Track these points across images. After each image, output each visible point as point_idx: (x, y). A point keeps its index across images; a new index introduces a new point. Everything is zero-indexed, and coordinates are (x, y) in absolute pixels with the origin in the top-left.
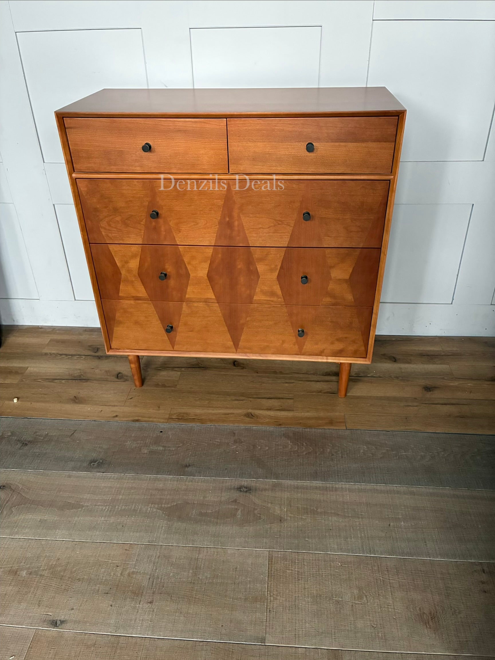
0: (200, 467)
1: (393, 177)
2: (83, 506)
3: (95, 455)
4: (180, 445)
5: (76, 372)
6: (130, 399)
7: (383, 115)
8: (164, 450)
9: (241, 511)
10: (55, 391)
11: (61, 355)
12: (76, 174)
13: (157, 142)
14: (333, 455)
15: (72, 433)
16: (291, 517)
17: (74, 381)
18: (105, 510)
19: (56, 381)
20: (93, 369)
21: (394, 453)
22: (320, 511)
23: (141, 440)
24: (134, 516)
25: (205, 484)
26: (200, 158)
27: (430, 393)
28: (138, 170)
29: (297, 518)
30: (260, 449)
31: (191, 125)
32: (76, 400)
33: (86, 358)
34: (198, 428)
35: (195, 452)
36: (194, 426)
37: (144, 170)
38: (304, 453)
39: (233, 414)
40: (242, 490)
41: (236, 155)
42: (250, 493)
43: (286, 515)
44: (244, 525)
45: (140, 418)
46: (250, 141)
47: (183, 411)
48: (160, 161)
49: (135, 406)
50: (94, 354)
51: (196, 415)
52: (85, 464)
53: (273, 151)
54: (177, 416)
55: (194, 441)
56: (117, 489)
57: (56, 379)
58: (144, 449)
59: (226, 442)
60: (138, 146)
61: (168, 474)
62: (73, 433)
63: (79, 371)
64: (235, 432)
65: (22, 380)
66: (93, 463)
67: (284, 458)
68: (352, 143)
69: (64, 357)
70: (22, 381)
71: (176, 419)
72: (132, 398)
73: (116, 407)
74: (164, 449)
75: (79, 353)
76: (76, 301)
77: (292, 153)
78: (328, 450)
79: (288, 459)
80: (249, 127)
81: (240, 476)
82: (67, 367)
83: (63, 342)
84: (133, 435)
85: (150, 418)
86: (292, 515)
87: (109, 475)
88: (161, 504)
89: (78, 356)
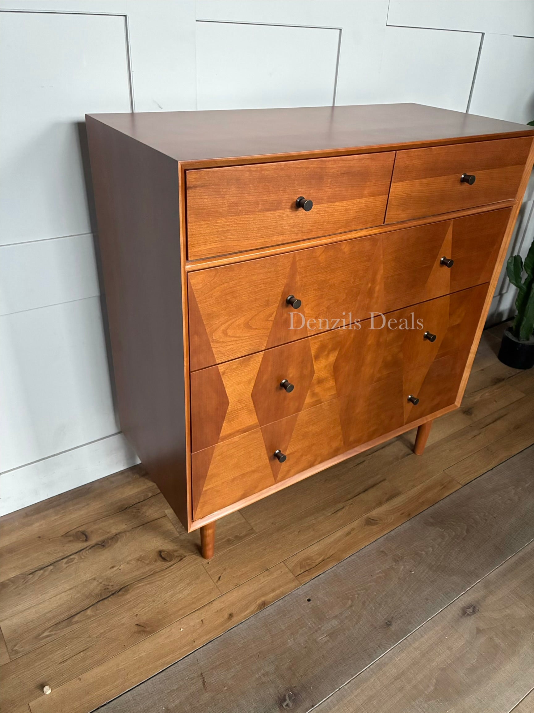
0: (402, 617)
1: (517, 202)
3: (271, 691)
4: (350, 603)
5: (92, 587)
6: (219, 580)
8: (342, 622)
9: (497, 637)
10: (95, 636)
11: (32, 573)
14: (486, 520)
15: (201, 681)
17: (106, 602)
19: (76, 619)
20: (113, 567)
21: (520, 489)
23: (301, 628)
25: (431, 632)
30: (426, 554)
32: (145, 629)
33: (83, 557)
34: (340, 568)
35: (374, 601)
36: (335, 570)
38: (465, 533)
39: (353, 529)
42: (479, 611)
44: (516, 650)
45: (263, 599)
47: (300, 557)
49: (237, 586)
50: (85, 544)
51: (321, 555)
54: (301, 568)
55: (357, 587)
57: (73, 616)
58: (318, 637)
59: (388, 567)
60: (288, 203)
61: (383, 649)
62: (204, 682)
63: (95, 583)
64: (381, 550)
65: (13, 651)
66: (285, 704)
67: (456, 549)
69: (42, 575)
70: (17, 652)
71: (306, 573)
72: (219, 578)
73: (214, 602)
74: (339, 620)
75: (60, 555)
78: (476, 516)
79: (461, 549)
81: (447, 598)
82: (68, 588)
84: (283, 628)
85: (273, 590)
88: (423, 693)
89: (65, 560)
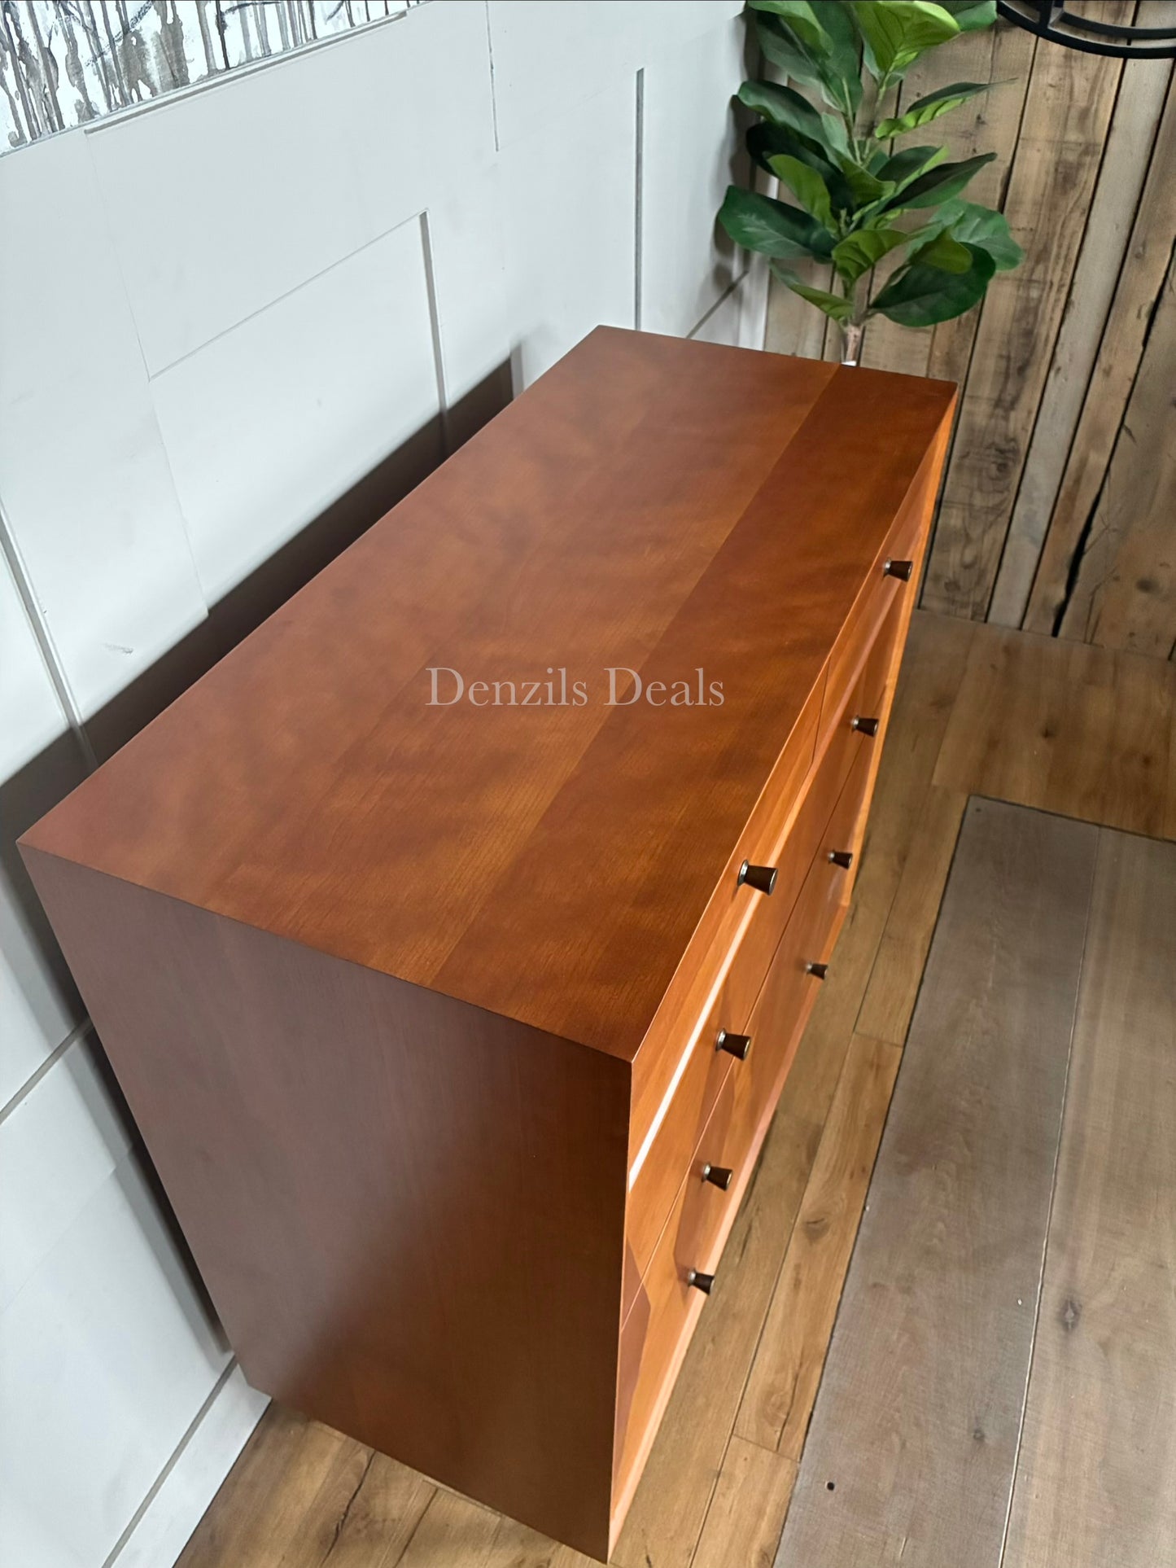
0: (987, 1406)
8: (910, 1490)
30: (940, 1239)
34: (836, 1374)
38: (968, 1153)
39: (798, 1267)
40: (1070, 1321)
42: (1081, 1306)
45: (756, 1546)
47: (753, 1401)
51: (781, 1368)
54: (771, 1424)
55: (885, 1396)
64: (870, 1283)
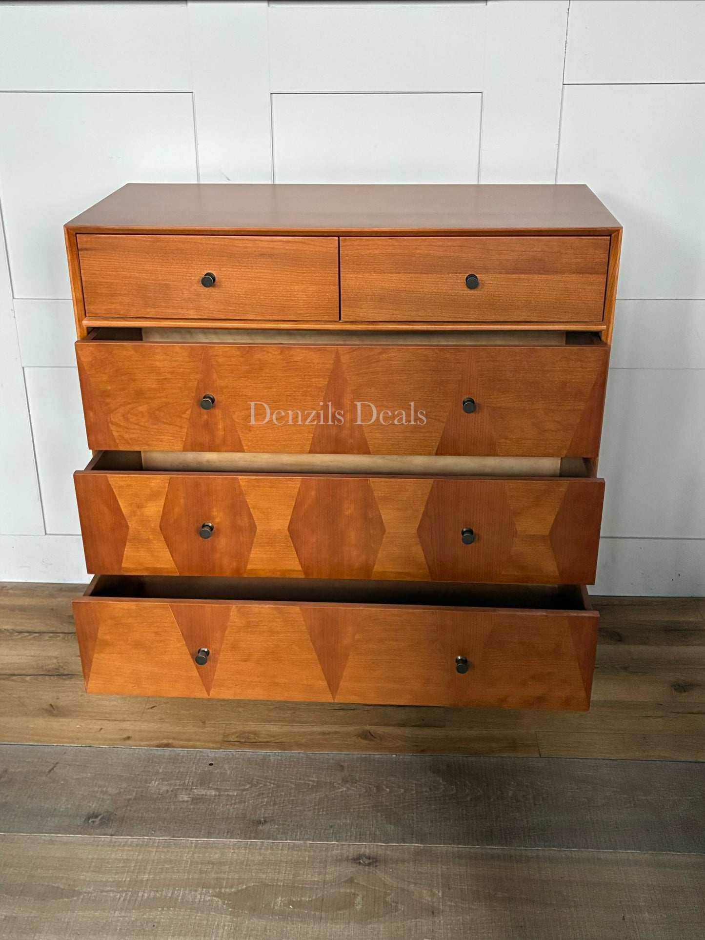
0: (284, 824)
1: (605, 327)
2: (80, 893)
3: (94, 805)
4: (247, 787)
5: (50, 662)
6: (151, 708)
7: (587, 234)
9: (363, 898)
10: (14, 696)
11: (20, 632)
12: (89, 320)
13: (226, 272)
14: (518, 801)
15: (51, 767)
16: (450, 906)
17: (47, 678)
18: (120, 898)
19: (15, 678)
21: (625, 796)
22: (500, 896)
23: (176, 780)
24: (172, 909)
25: (296, 852)
26: (295, 297)
27: (684, 694)
28: (193, 314)
29: (462, 908)
30: (390, 792)
31: (282, 247)
32: (53, 711)
33: (66, 639)
34: (276, 757)
35: (273, 798)
36: (269, 755)
37: (201, 315)
38: (469, 799)
39: (337, 733)
40: (361, 862)
41: (353, 292)
42: (376, 866)
43: (441, 904)
44: (369, 921)
45: (170, 741)
46: (375, 272)
47: (248, 729)
48: (229, 301)
49: (162, 720)
51: (271, 736)
52: (79, 821)
53: (412, 287)
54: (237, 737)
55: (271, 779)
56: (139, 864)
57: (14, 675)
58: (181, 794)
59: (329, 781)
60: (193, 278)
61: (229, 836)
62: (53, 768)
63: (55, 661)
64: (342, 764)
66: (93, 820)
67: (433, 807)
68: (539, 276)
69: (25, 637)
71: (237, 743)
72: (153, 707)
73: (127, 722)
74: (217, 793)
75: (53, 629)
76: (47, 536)
77: (442, 290)
78: (510, 792)
79: (440, 809)
80: (375, 250)
81: (356, 837)
82: (32, 654)
83: (23, 609)
84: (161, 771)
85: (189, 740)
86: (453, 904)
87: (121, 839)
88: (220, 888)
89: (51, 635)
